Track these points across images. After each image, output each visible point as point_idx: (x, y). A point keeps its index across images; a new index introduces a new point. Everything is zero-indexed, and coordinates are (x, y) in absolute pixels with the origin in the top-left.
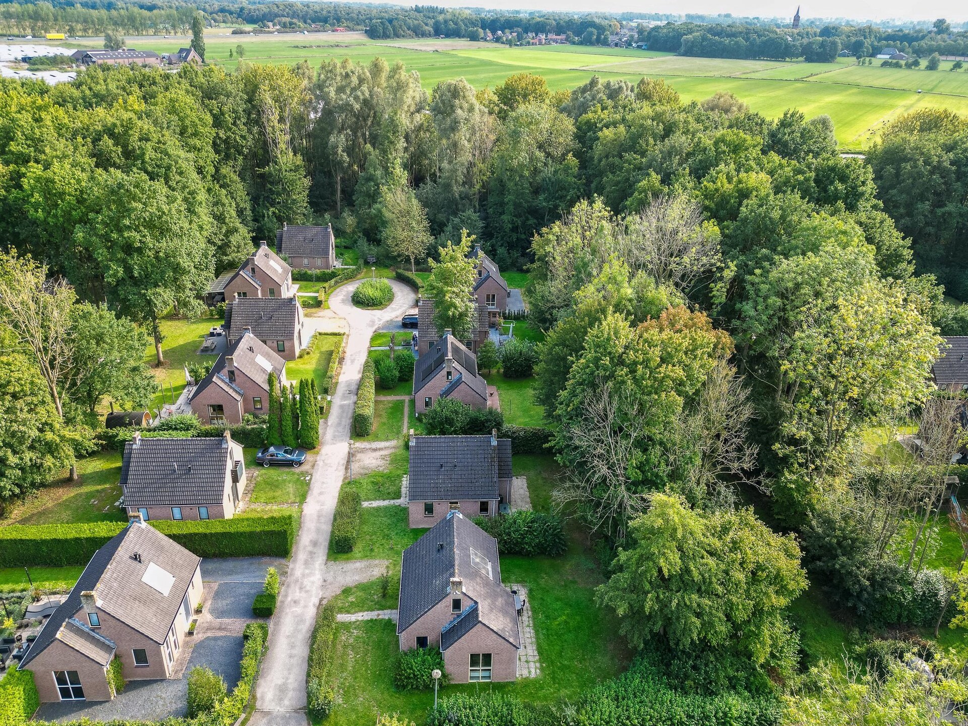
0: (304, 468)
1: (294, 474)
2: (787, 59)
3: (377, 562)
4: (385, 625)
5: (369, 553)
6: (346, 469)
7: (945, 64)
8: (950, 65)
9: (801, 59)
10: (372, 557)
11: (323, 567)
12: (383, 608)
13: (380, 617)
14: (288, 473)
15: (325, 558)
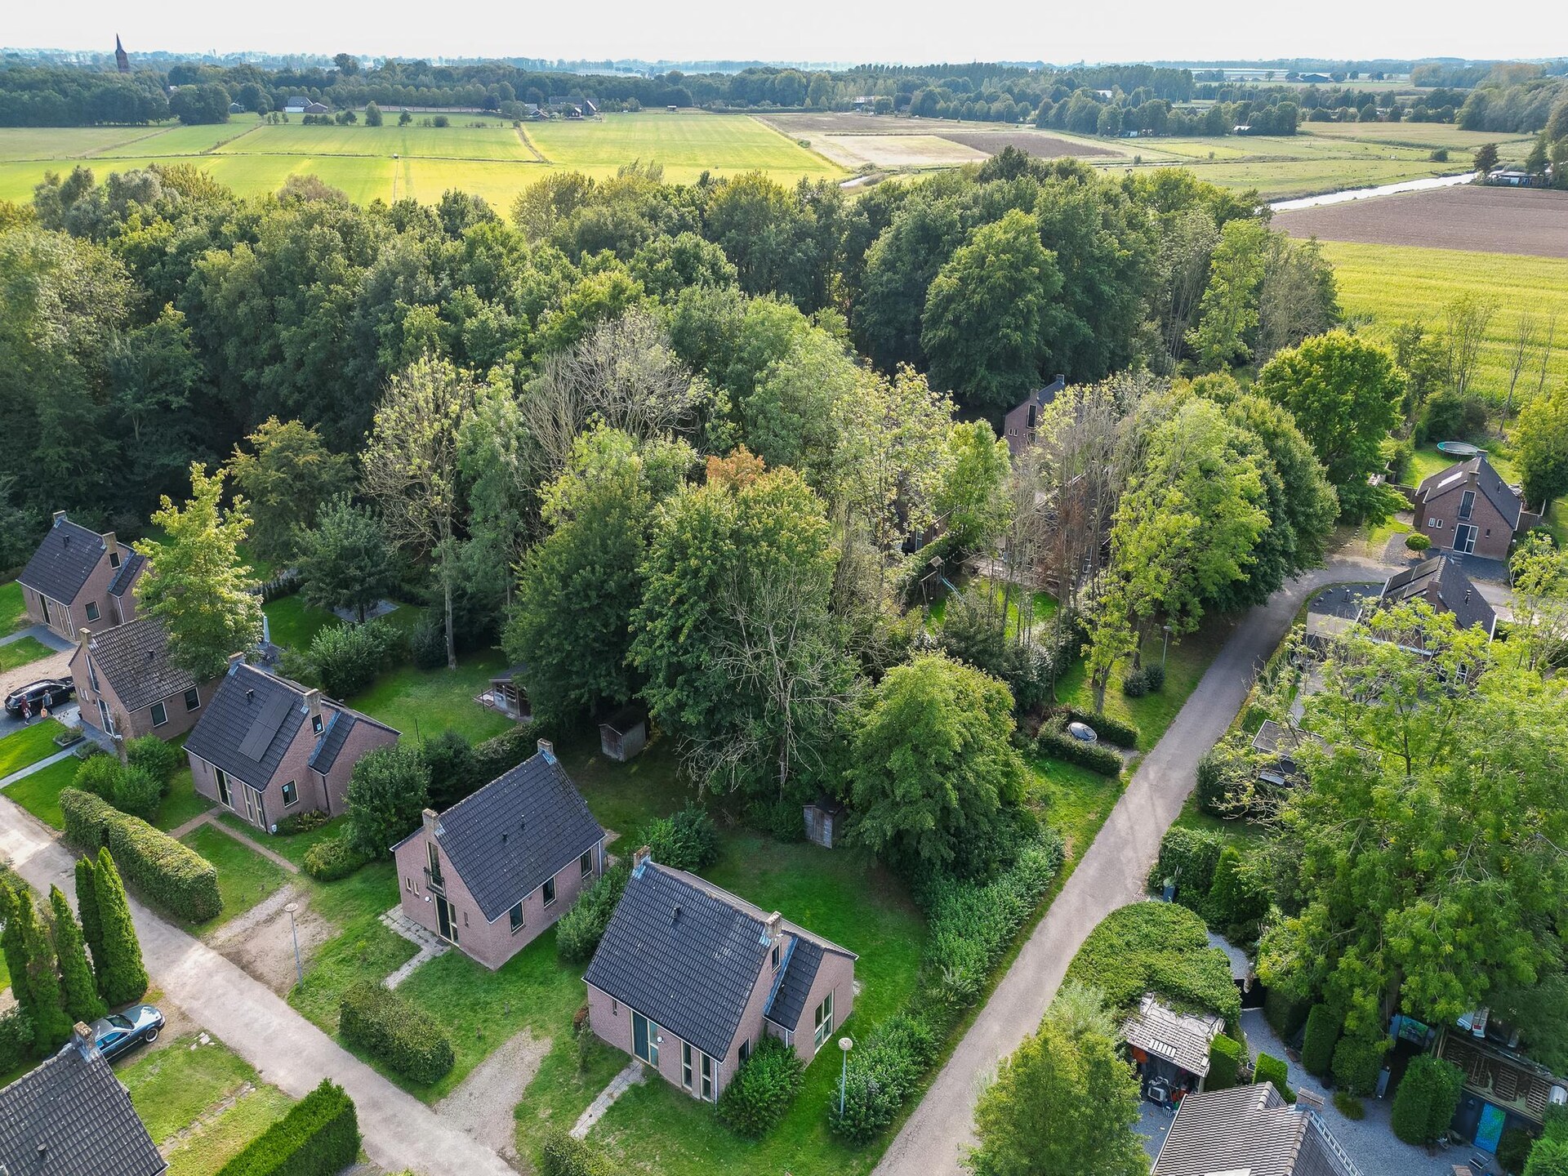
0: (170, 1032)
1: (164, 1054)
2: (151, 122)
3: (510, 1045)
4: (637, 1095)
5: (484, 1045)
6: (258, 977)
7: (390, 116)
8: (396, 118)
9: (173, 120)
10: (496, 1045)
11: (436, 1118)
12: (603, 1084)
13: (616, 1095)
14: (150, 1060)
15: (421, 1106)
